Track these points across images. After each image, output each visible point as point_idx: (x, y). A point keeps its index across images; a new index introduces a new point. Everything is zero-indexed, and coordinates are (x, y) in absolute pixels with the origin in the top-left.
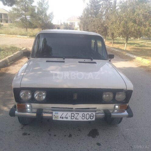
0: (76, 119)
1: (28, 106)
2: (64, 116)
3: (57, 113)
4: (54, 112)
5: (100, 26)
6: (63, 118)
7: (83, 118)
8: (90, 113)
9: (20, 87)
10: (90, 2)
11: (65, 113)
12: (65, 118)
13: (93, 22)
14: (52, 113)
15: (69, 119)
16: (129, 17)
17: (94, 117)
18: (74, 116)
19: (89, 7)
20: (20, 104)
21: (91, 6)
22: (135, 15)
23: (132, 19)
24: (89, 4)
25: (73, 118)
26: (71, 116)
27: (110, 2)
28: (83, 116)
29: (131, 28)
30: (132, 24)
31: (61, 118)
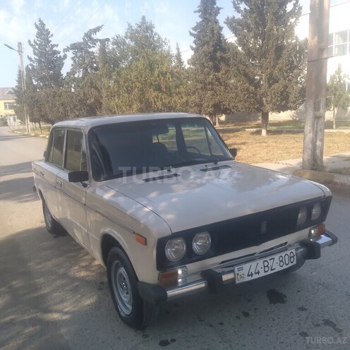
0: (272, 270)
1: (180, 272)
2: (253, 271)
3: (242, 269)
4: (236, 268)
5: (77, 106)
6: (252, 275)
7: (281, 264)
8: (288, 252)
9: (170, 233)
10: (35, 54)
11: (254, 264)
12: (255, 273)
13: (57, 98)
14: (233, 271)
15: (262, 274)
16: (146, 81)
17: (295, 257)
18: (267, 266)
19: (35, 64)
20: (166, 273)
21: (40, 62)
22: (156, 74)
23: (152, 84)
24: (33, 59)
25: (266, 269)
26: (265, 267)
27: (89, 52)
28: (280, 261)
29: (155, 102)
30: (155, 93)
31: (248, 275)
